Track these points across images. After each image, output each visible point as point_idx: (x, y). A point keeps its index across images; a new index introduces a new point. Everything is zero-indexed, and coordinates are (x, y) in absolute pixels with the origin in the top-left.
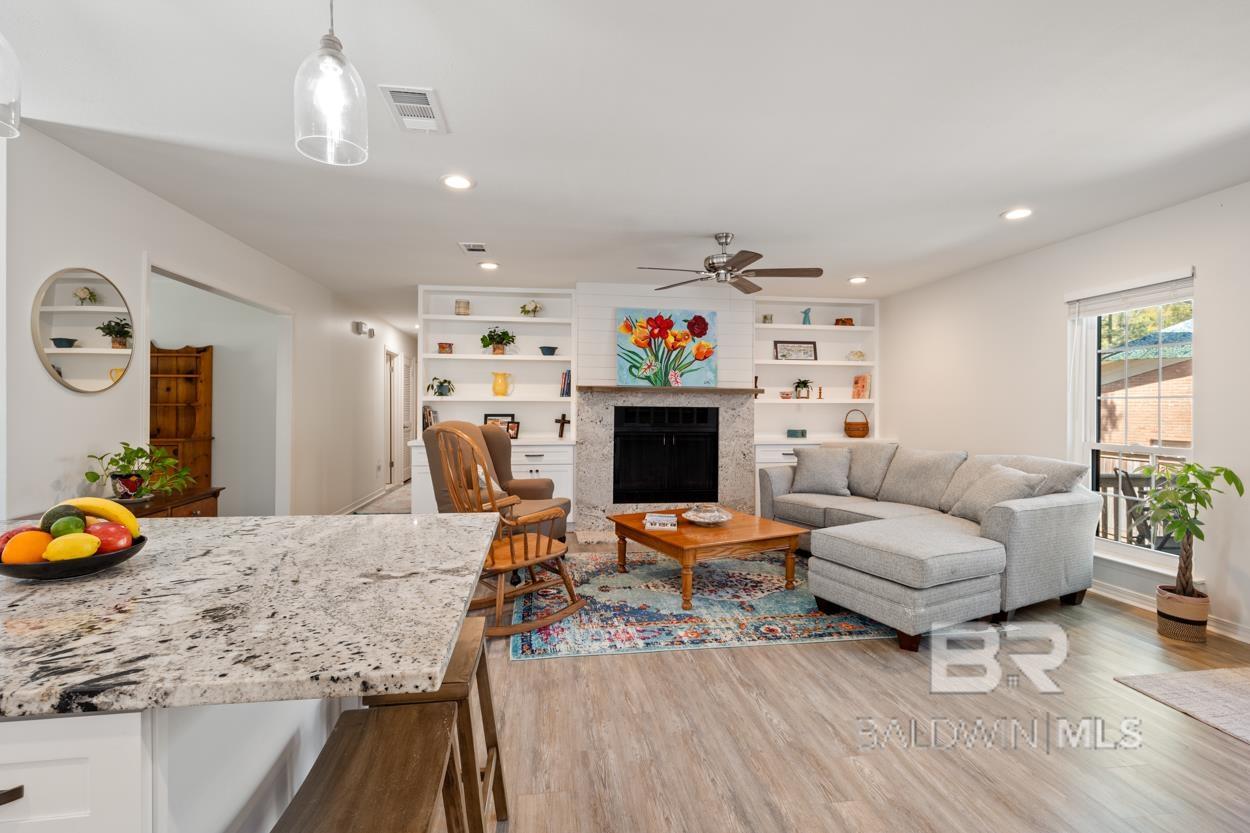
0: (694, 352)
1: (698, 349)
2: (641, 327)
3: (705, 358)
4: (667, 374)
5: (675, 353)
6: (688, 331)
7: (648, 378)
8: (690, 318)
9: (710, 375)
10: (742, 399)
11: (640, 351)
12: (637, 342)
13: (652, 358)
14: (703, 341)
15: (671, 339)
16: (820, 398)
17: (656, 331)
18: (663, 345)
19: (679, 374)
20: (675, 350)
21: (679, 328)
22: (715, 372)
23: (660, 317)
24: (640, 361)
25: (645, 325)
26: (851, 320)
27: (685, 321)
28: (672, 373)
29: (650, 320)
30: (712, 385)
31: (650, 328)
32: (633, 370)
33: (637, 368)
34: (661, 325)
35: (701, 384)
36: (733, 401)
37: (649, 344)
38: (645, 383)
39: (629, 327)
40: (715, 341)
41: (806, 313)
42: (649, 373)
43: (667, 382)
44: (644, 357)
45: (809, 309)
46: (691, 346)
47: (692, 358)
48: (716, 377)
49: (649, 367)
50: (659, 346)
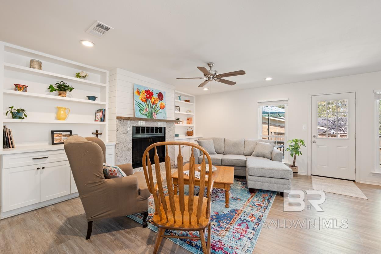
0: (160, 106)
1: (161, 105)
2: (143, 93)
3: (163, 108)
4: (152, 114)
5: (154, 105)
6: (158, 97)
7: (146, 115)
8: (158, 93)
9: (164, 115)
10: (172, 124)
11: (143, 103)
12: (141, 99)
13: (147, 107)
14: (162, 102)
15: (153, 100)
16: (183, 124)
17: (148, 96)
18: (150, 102)
19: (156, 114)
20: (154, 104)
21: (155, 96)
22: (166, 114)
23: (149, 90)
24: (143, 108)
25: (144, 92)
27: (157, 94)
28: (153, 113)
29: (146, 91)
30: (165, 119)
31: (146, 94)
32: (141, 111)
33: (142, 110)
34: (149, 94)
35: (162, 118)
36: (170, 125)
37: (146, 101)
38: (145, 117)
39: (139, 93)
40: (165, 102)
41: (180, 97)
42: (146, 113)
43: (152, 117)
44: (145, 106)
45: (180, 96)
46: (159, 103)
47: (159, 108)
48: (166, 116)
49: (146, 110)
50: (149, 102)
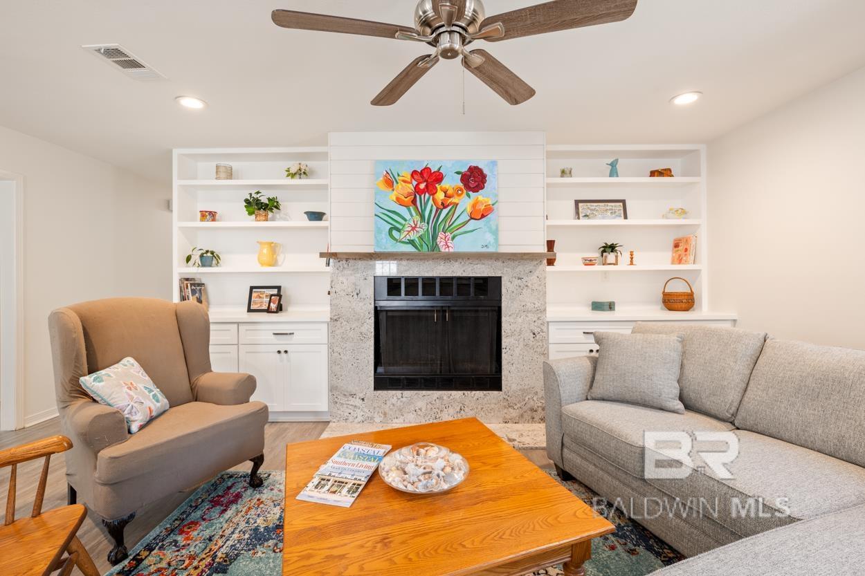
0: (469, 210)
1: (474, 206)
2: (405, 181)
3: (483, 216)
4: (434, 237)
5: (445, 212)
6: (461, 185)
7: (412, 242)
8: (464, 169)
9: (489, 238)
10: (529, 266)
11: (403, 211)
12: (398, 199)
13: (417, 218)
14: (481, 197)
15: (440, 196)
16: (631, 264)
17: (422, 186)
18: (431, 202)
19: (451, 236)
20: (445, 207)
21: (451, 182)
22: (495, 233)
23: (427, 169)
24: (403, 222)
25: (408, 178)
26: (670, 170)
27: (458, 173)
28: (441, 235)
29: (414, 173)
30: (491, 250)
31: (415, 183)
32: (395, 233)
33: (399, 230)
34: (428, 179)
35: (478, 249)
36: (520, 268)
37: (414, 202)
38: (409, 249)
39: (390, 182)
40: (496, 195)
41: (613, 164)
42: (414, 236)
43: (435, 247)
44: (407, 216)
45: (615, 160)
46: (466, 203)
47: (465, 217)
48: (496, 239)
49: (413, 229)
50: (426, 204)
